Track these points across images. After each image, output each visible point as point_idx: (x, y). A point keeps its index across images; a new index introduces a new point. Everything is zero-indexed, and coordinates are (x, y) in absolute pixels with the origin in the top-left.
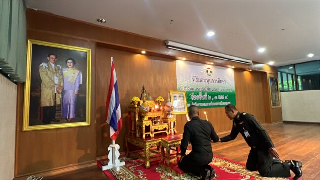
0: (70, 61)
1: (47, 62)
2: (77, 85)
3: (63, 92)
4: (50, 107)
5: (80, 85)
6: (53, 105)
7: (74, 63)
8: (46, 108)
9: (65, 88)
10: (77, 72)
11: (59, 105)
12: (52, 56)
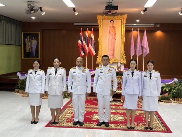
0: (33, 37)
1: (27, 38)
2: (36, 45)
3: (32, 48)
4: (29, 53)
5: (37, 45)
6: (29, 52)
7: (35, 38)
8: (27, 53)
9: (32, 47)
10: (36, 41)
11: (31, 52)
12: (28, 36)
